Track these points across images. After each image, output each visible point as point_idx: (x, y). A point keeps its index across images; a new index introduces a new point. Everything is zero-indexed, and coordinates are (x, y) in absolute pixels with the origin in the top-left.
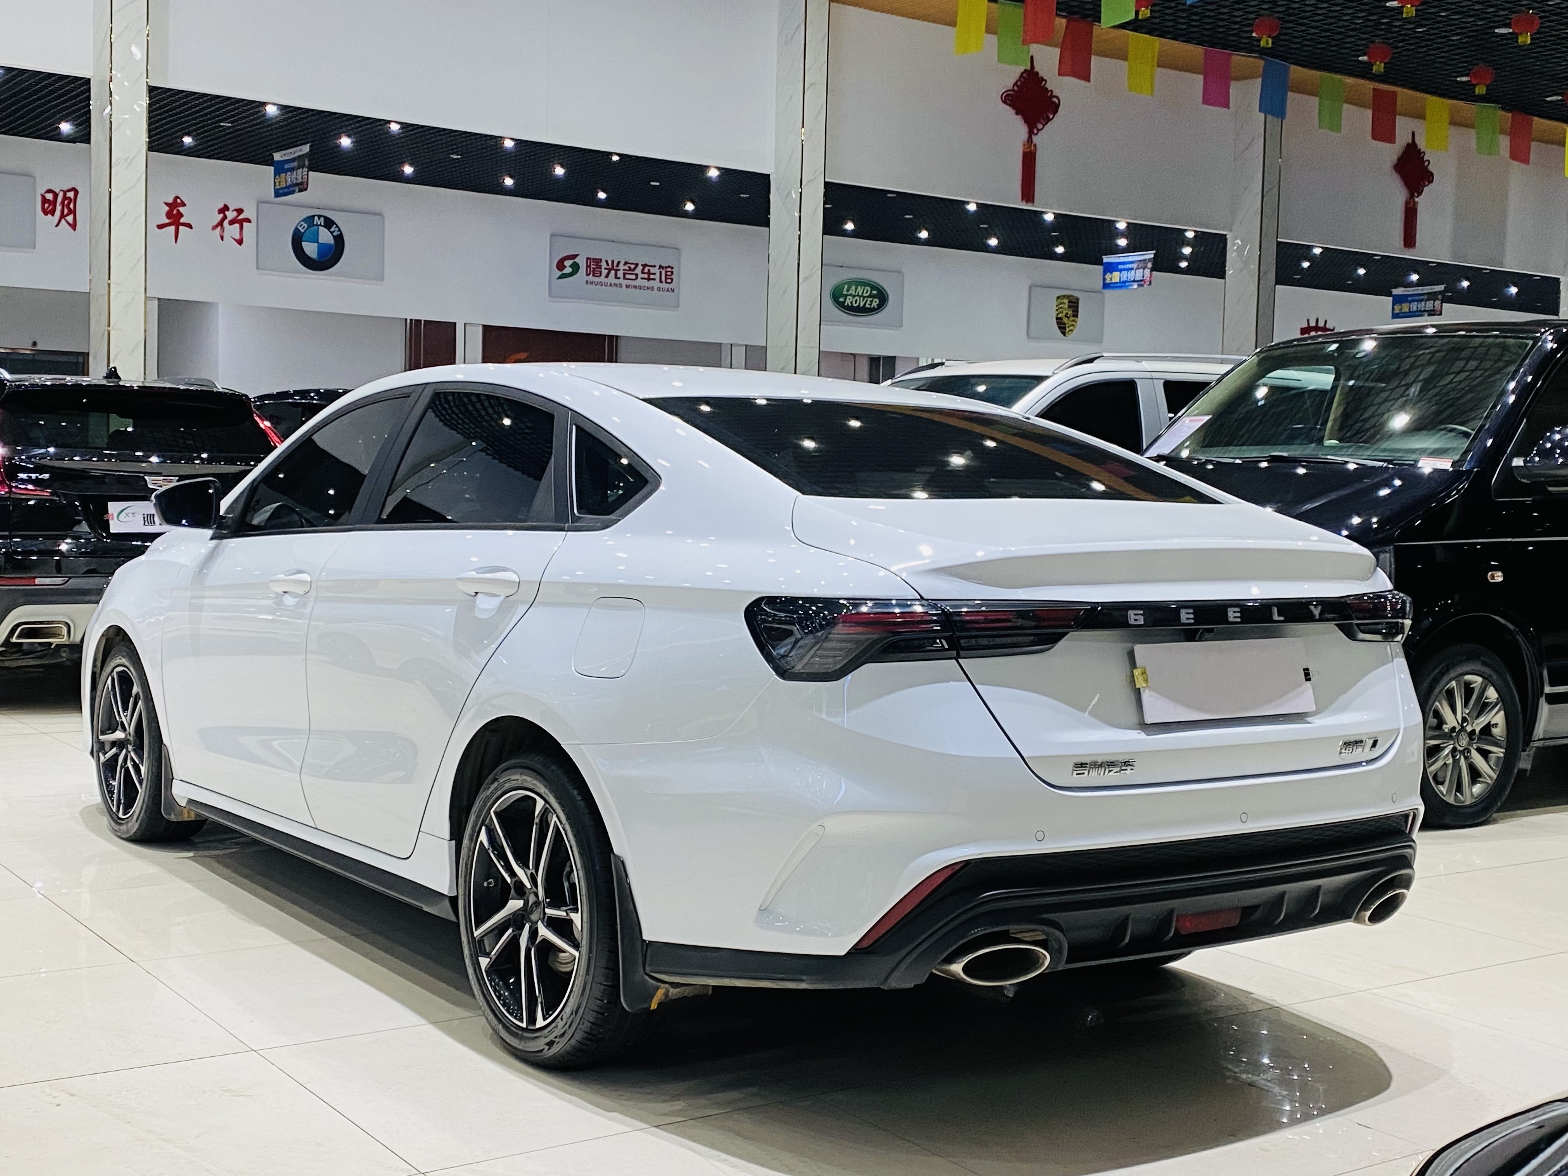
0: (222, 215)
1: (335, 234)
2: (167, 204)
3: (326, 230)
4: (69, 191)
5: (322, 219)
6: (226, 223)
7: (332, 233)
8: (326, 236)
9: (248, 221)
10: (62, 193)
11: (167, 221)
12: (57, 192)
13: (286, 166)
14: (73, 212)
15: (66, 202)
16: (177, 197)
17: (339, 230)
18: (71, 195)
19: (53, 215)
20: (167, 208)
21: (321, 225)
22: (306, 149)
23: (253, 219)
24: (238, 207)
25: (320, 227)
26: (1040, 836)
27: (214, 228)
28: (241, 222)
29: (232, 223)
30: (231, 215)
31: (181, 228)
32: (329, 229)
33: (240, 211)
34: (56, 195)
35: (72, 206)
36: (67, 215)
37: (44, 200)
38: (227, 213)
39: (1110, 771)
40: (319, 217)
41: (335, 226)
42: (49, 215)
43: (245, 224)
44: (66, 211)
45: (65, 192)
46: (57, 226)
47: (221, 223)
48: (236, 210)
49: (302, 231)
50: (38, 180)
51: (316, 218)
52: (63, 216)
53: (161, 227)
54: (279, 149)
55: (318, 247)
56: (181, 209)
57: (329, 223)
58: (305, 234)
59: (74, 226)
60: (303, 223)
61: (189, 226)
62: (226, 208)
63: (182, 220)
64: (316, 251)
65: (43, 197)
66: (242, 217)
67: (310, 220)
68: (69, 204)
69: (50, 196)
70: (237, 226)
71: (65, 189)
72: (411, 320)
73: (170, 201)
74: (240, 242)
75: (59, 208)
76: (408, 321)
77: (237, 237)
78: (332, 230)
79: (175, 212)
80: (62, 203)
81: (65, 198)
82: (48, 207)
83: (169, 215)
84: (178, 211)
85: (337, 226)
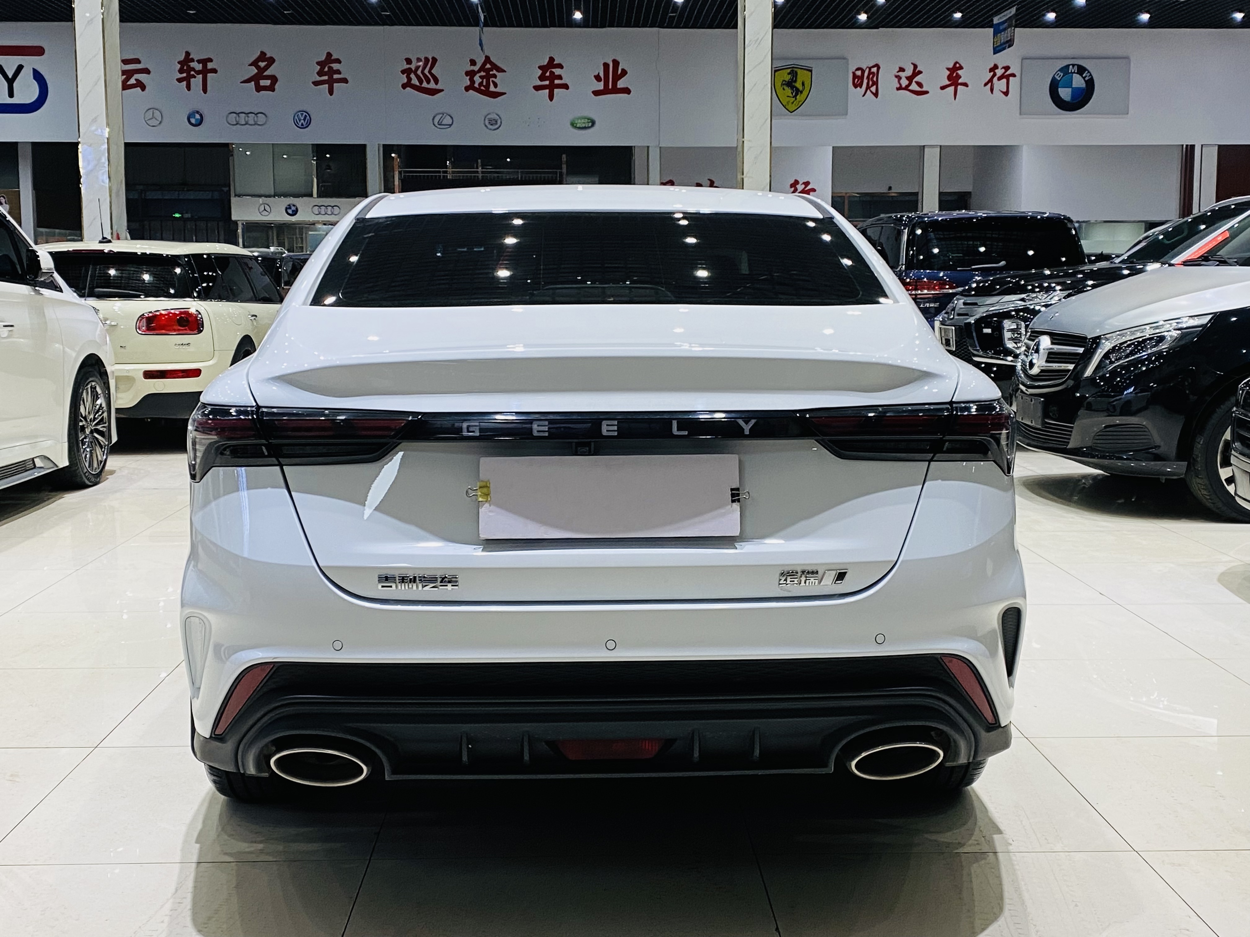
0: (992, 73)
1: (1087, 79)
2: (948, 69)
3: (1078, 75)
4: (873, 67)
5: (1076, 67)
6: (995, 79)
7: (1084, 78)
8: (1078, 81)
9: (1013, 75)
10: (868, 70)
11: (948, 83)
12: (864, 68)
13: (1001, 28)
14: (876, 83)
15: (871, 76)
16: (956, 63)
17: (1091, 75)
18: (874, 70)
19: (861, 87)
20: (948, 73)
21: (1074, 73)
22: (1013, 10)
23: (1018, 74)
24: (1005, 65)
25: (1074, 74)
26: (338, 645)
27: (986, 85)
28: (1007, 77)
29: (1000, 79)
30: (999, 72)
31: (959, 87)
32: (1082, 75)
33: (1007, 68)
34: (863, 72)
35: (875, 79)
36: (872, 86)
37: (855, 76)
38: (996, 71)
39: (423, 587)
40: (1073, 65)
41: (1087, 72)
42: (859, 88)
43: (1011, 78)
44: (871, 83)
45: (870, 68)
46: (863, 96)
47: (991, 80)
48: (1003, 68)
49: (1059, 79)
50: (850, 60)
51: (1071, 67)
52: (868, 88)
53: (943, 88)
54: (997, 13)
55: (1072, 91)
56: (960, 72)
57: (1081, 70)
58: (1060, 82)
59: (876, 95)
60: (1059, 72)
61: (966, 85)
62: (996, 67)
63: (960, 81)
64: (1070, 93)
65: (854, 73)
66: (1008, 72)
67: (1065, 70)
68: (873, 77)
69: (859, 73)
70: (1004, 81)
71: (870, 66)
72: (1187, 146)
73: (951, 66)
74: (1006, 93)
75: (865, 81)
76: (1185, 146)
77: (1005, 90)
78: (1084, 75)
79: (955, 75)
80: (868, 77)
81: (870, 73)
82: (857, 82)
83: (949, 78)
84: (957, 74)
85: (1089, 72)
